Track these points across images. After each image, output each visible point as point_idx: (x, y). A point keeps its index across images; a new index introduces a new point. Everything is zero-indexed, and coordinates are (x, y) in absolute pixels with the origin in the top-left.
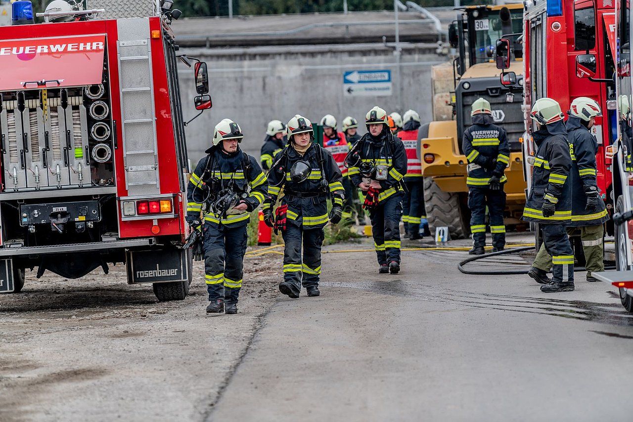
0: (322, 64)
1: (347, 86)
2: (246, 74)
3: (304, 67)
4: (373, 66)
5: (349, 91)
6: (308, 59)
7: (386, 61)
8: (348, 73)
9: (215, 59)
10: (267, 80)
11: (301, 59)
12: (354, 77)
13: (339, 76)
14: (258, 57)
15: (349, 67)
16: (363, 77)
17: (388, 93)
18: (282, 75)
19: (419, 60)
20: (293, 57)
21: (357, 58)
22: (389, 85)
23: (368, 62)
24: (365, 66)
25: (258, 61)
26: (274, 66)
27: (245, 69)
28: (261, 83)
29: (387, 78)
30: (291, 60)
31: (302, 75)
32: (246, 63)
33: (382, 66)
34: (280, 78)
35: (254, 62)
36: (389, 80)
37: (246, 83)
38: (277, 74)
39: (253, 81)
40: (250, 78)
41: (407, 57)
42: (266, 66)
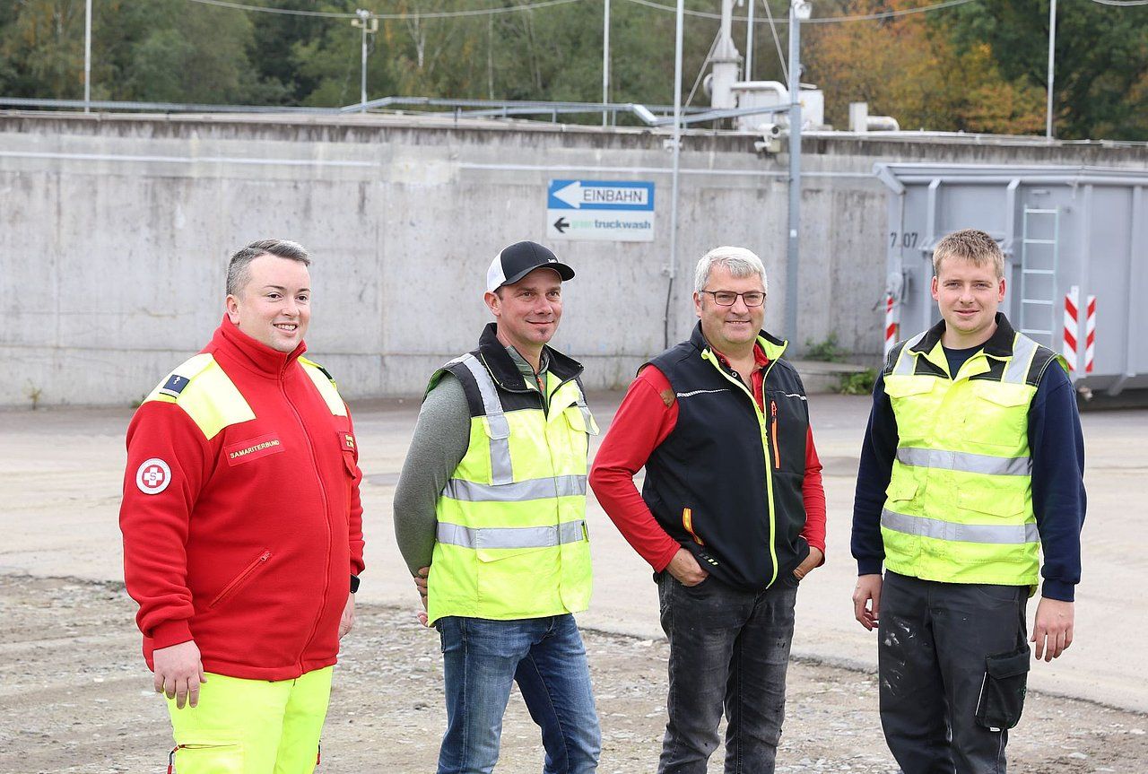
0: (500, 160)
1: (555, 215)
2: (319, 174)
3: (459, 165)
4: (618, 171)
5: (560, 225)
6: (469, 146)
7: (644, 162)
8: (560, 184)
9: (247, 132)
10: (369, 190)
11: (453, 144)
12: (572, 194)
13: (539, 189)
14: (350, 135)
15: (564, 169)
16: (593, 195)
17: (646, 235)
18: (406, 180)
19: (717, 164)
20: (434, 138)
21: (583, 149)
22: (648, 216)
23: (606, 161)
24: (598, 171)
25: (351, 144)
26: (388, 158)
27: (319, 162)
28: (356, 196)
29: (645, 201)
30: (430, 147)
31: (453, 182)
32: (322, 147)
33: (636, 172)
34: (400, 185)
35: (340, 146)
36: (649, 207)
37: (319, 193)
38: (395, 178)
39: (336, 190)
40: (329, 184)
41: (694, 154)
42: (371, 157)
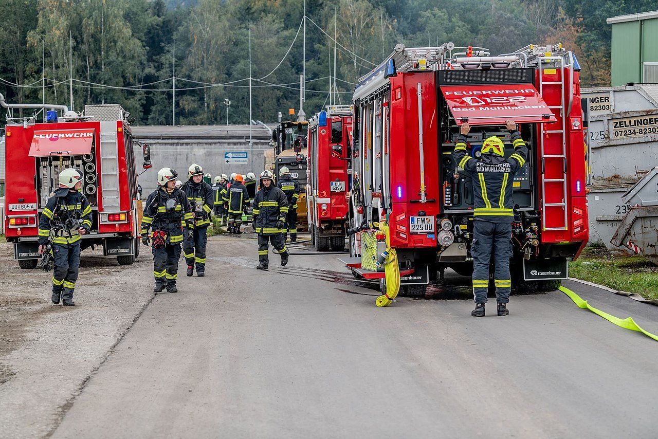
0: (214, 149)
1: (226, 159)
2: (178, 153)
3: (206, 150)
4: (239, 150)
5: (227, 161)
6: (208, 146)
7: (245, 148)
8: (227, 153)
9: (164, 145)
10: (188, 155)
11: (205, 146)
12: (230, 155)
13: (223, 155)
14: (184, 145)
15: (228, 150)
16: (234, 155)
17: (246, 163)
18: (195, 153)
19: (261, 148)
20: (201, 145)
21: (232, 146)
22: (246, 159)
23: (237, 148)
24: (235, 150)
25: (184, 146)
26: (192, 149)
27: (178, 150)
28: (186, 157)
29: (245, 156)
30: (200, 146)
31: (205, 153)
32: (179, 147)
33: (243, 150)
34: (194, 154)
35: (182, 147)
36: (246, 157)
37: (178, 157)
38: (193, 153)
39: (182, 156)
40: (180, 154)
41: (255, 146)
42: (188, 149)
